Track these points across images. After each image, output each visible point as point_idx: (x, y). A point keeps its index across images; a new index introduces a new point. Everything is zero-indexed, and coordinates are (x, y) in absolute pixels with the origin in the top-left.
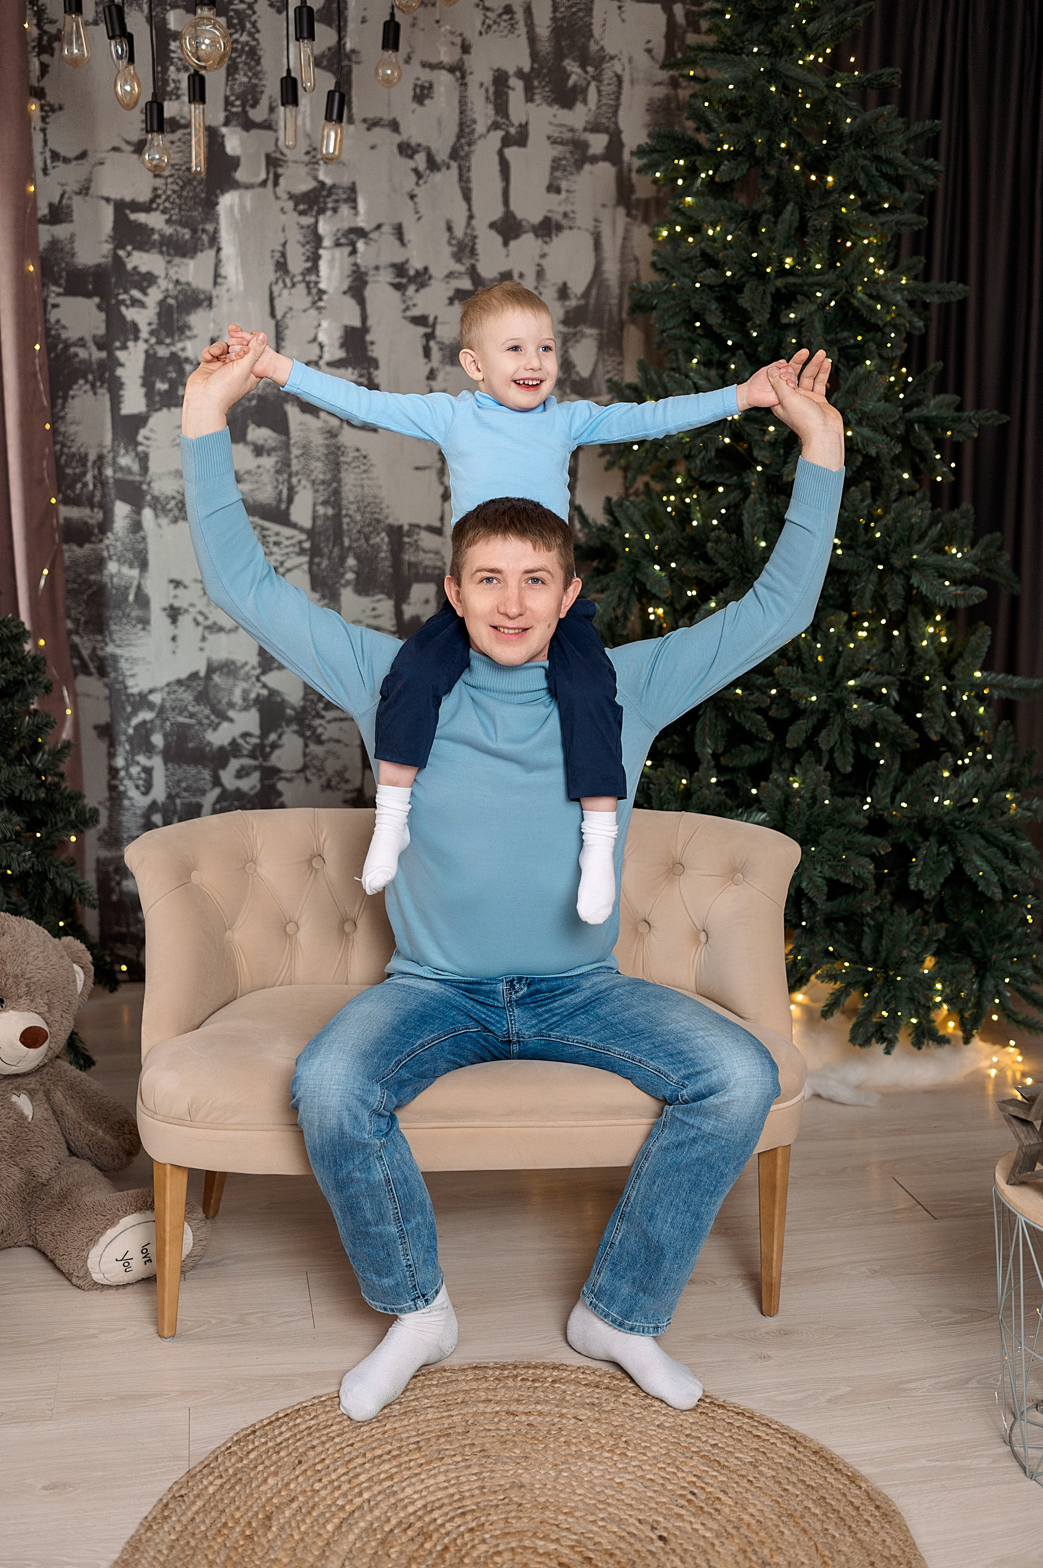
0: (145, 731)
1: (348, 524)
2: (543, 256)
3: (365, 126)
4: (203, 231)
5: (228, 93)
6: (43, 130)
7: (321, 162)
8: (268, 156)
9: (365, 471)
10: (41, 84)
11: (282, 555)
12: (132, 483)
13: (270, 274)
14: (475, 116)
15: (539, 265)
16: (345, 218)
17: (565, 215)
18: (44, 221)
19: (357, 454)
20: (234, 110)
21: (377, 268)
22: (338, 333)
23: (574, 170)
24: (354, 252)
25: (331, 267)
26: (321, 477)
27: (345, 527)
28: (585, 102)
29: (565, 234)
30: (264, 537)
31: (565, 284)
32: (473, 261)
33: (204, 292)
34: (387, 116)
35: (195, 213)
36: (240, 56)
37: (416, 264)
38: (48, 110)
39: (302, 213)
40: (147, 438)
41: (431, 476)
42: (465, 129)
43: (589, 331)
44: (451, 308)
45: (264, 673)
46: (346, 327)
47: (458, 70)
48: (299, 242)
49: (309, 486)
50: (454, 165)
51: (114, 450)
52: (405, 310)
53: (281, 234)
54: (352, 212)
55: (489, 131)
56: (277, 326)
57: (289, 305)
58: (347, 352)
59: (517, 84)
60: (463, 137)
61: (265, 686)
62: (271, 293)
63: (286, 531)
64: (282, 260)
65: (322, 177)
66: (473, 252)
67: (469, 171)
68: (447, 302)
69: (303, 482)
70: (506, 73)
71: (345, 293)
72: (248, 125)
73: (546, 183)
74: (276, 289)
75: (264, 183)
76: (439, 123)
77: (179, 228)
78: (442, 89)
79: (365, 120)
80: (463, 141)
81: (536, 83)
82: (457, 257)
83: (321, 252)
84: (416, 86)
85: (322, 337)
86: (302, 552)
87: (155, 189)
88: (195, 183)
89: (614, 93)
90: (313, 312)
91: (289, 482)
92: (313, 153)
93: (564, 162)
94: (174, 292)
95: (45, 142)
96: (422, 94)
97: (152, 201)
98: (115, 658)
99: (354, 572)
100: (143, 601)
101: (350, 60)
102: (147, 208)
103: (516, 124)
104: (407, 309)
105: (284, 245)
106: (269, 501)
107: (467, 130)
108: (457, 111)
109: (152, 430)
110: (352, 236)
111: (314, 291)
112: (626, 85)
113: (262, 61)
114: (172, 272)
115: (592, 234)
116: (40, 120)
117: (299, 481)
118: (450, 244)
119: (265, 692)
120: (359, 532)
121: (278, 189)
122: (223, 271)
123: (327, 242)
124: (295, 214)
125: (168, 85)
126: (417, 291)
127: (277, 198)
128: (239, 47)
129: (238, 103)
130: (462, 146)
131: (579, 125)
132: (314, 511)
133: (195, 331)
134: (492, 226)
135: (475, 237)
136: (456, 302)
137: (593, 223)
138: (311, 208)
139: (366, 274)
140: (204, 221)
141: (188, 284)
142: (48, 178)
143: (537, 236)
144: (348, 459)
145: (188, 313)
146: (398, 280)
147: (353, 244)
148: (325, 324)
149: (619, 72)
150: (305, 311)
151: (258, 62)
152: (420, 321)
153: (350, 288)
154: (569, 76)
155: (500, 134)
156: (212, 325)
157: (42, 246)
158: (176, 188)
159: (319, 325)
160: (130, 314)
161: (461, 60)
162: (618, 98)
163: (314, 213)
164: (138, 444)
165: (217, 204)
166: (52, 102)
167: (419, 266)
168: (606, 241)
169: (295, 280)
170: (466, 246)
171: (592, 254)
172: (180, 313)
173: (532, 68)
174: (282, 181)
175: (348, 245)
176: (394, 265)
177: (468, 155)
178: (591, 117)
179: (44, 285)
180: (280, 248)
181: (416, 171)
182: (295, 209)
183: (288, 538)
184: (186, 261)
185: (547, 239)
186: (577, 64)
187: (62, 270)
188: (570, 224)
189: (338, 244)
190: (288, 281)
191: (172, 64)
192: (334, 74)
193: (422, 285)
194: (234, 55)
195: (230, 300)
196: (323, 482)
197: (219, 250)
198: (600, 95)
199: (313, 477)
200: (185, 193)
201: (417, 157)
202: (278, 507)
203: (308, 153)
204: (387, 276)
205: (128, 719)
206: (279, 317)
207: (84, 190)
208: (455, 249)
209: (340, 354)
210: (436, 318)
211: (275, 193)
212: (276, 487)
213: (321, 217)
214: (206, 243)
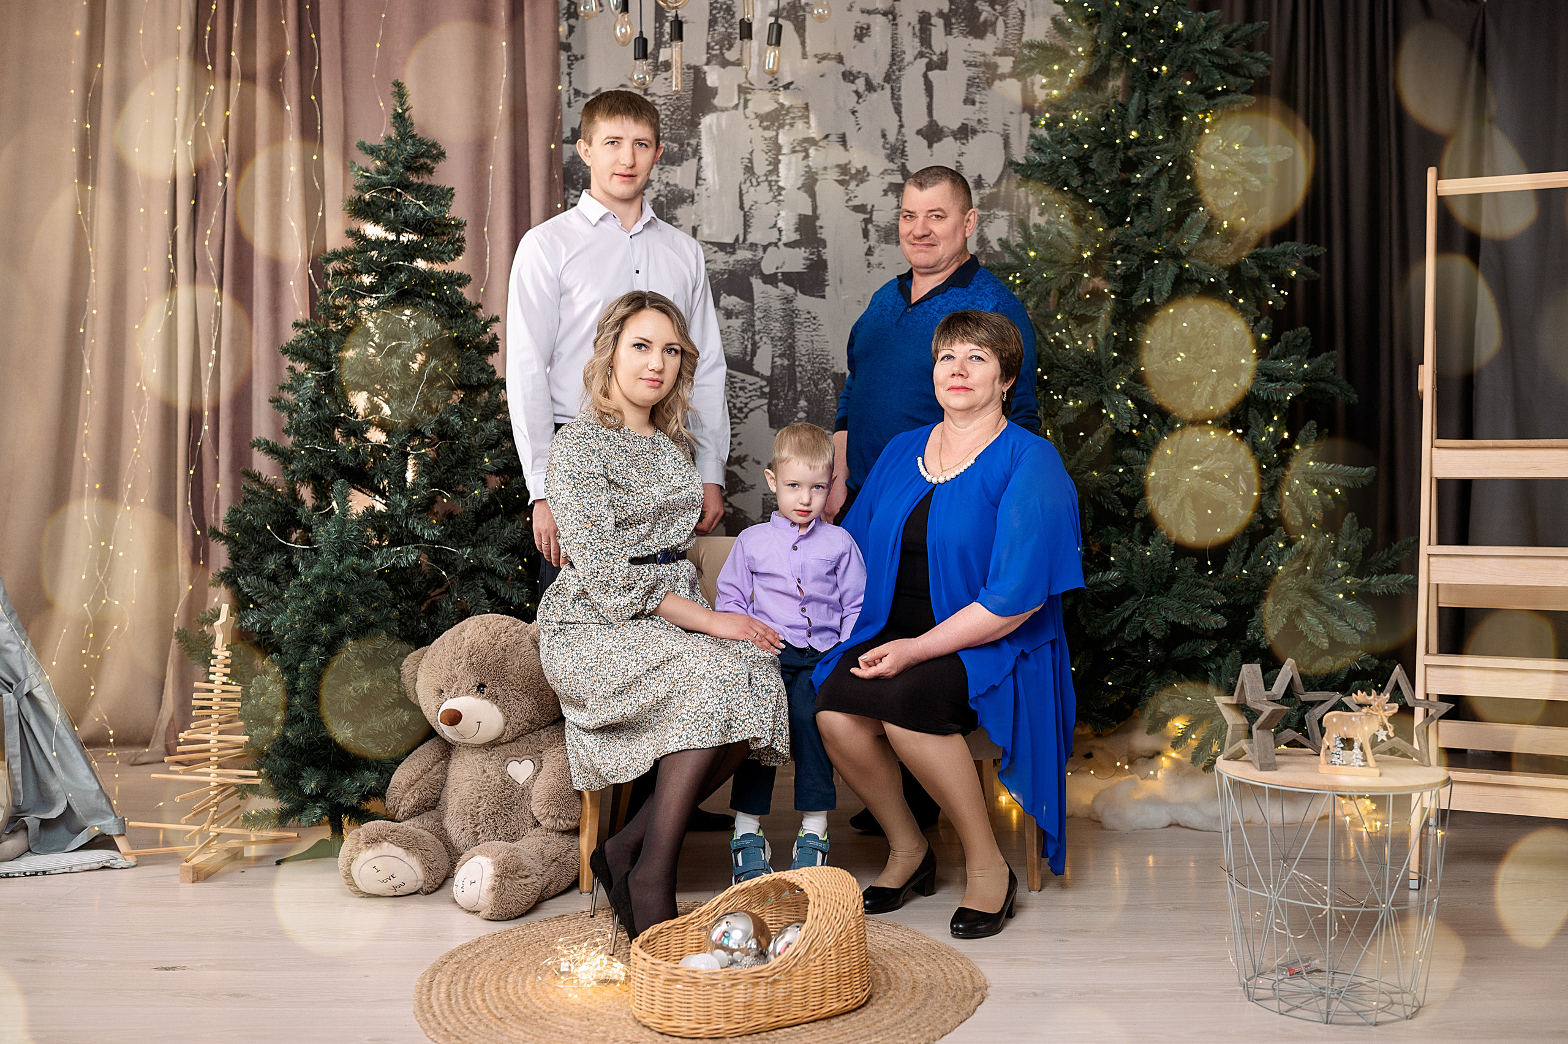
1: (800, 373)
2: (962, 154)
3: (817, 60)
4: (688, 144)
5: (709, 41)
6: (569, 74)
7: (781, 89)
8: (739, 86)
9: (815, 330)
10: (570, 40)
11: (746, 398)
14: (904, 48)
15: (958, 162)
16: (800, 130)
17: (979, 121)
18: (566, 142)
19: (809, 316)
20: (714, 52)
21: (825, 169)
22: (794, 220)
23: (986, 87)
24: (807, 157)
25: (789, 169)
26: (779, 334)
27: (798, 374)
28: (994, 33)
29: (980, 135)
30: (732, 383)
31: (980, 176)
32: (903, 161)
34: (834, 52)
35: (683, 132)
36: (719, 13)
37: (857, 164)
38: (574, 59)
39: (765, 128)
42: (896, 59)
43: (1000, 213)
44: (884, 197)
45: (730, 495)
46: (800, 215)
47: (891, 14)
49: (769, 342)
50: (887, 86)
52: (847, 202)
54: (807, 125)
55: (915, 59)
56: (745, 216)
58: (801, 235)
59: (938, 22)
60: (895, 65)
61: (731, 505)
62: (741, 190)
64: (749, 165)
65: (781, 101)
66: (903, 153)
67: (899, 91)
68: (882, 193)
69: (764, 339)
70: (929, 14)
71: (799, 189)
72: (725, 63)
73: (963, 97)
74: (743, 187)
75: (736, 106)
76: (875, 55)
77: (669, 143)
78: (877, 29)
79: (816, 56)
80: (894, 67)
81: (953, 21)
82: (891, 158)
83: (780, 157)
84: (857, 27)
85: (781, 224)
86: (763, 395)
88: (683, 109)
89: (1018, 25)
90: (774, 204)
91: (753, 339)
92: (775, 82)
93: (977, 80)
94: (664, 192)
95: (570, 82)
96: (862, 33)
99: (805, 412)
101: (804, 10)
103: (938, 52)
104: (850, 199)
106: (737, 354)
107: (898, 59)
108: (890, 45)
110: (805, 145)
111: (775, 188)
112: (1028, 18)
114: (663, 177)
115: (1002, 135)
116: (566, 67)
117: (761, 338)
118: (884, 147)
119: (731, 510)
120: (809, 379)
121: (747, 110)
122: (703, 175)
123: (785, 150)
124: (760, 129)
125: (664, 37)
126: (857, 185)
127: (747, 118)
128: (719, 5)
129: (717, 47)
130: (893, 72)
131: (990, 51)
132: (773, 363)
133: (680, 222)
134: (919, 132)
135: (905, 142)
136: (890, 193)
137: (1003, 127)
138: (773, 124)
139: (816, 173)
140: (689, 137)
141: (676, 185)
142: (571, 110)
143: (956, 139)
144: (801, 320)
145: (676, 208)
146: (842, 177)
147: (806, 151)
148: (783, 213)
149: (1022, 8)
151: (733, 17)
152: (860, 209)
153: (803, 185)
154: (980, 14)
155: (926, 60)
156: (693, 217)
157: (564, 162)
158: (669, 113)
159: (779, 214)
161: (893, 6)
162: (1022, 29)
165: (699, 124)
166: (576, 53)
167: (860, 166)
168: (1014, 141)
170: (898, 149)
171: (1003, 151)
172: (669, 208)
173: (951, 9)
174: (750, 104)
175: (801, 151)
176: (839, 166)
177: (898, 78)
178: (999, 44)
179: (565, 189)
180: (749, 156)
181: (856, 92)
183: (750, 384)
184: (674, 168)
185: (965, 141)
186: (987, 4)
187: (580, 177)
188: (983, 128)
189: (794, 152)
190: (754, 181)
191: (667, 21)
192: (792, 22)
193: (862, 181)
194: (714, 12)
196: (780, 338)
197: (700, 158)
198: (1007, 27)
199: (772, 335)
200: (674, 117)
201: (857, 81)
202: (744, 359)
203: (771, 82)
204: (834, 174)
206: (746, 209)
208: (889, 152)
209: (795, 237)
210: (873, 206)
211: (744, 114)
212: (743, 343)
213: (781, 131)
214: (690, 153)
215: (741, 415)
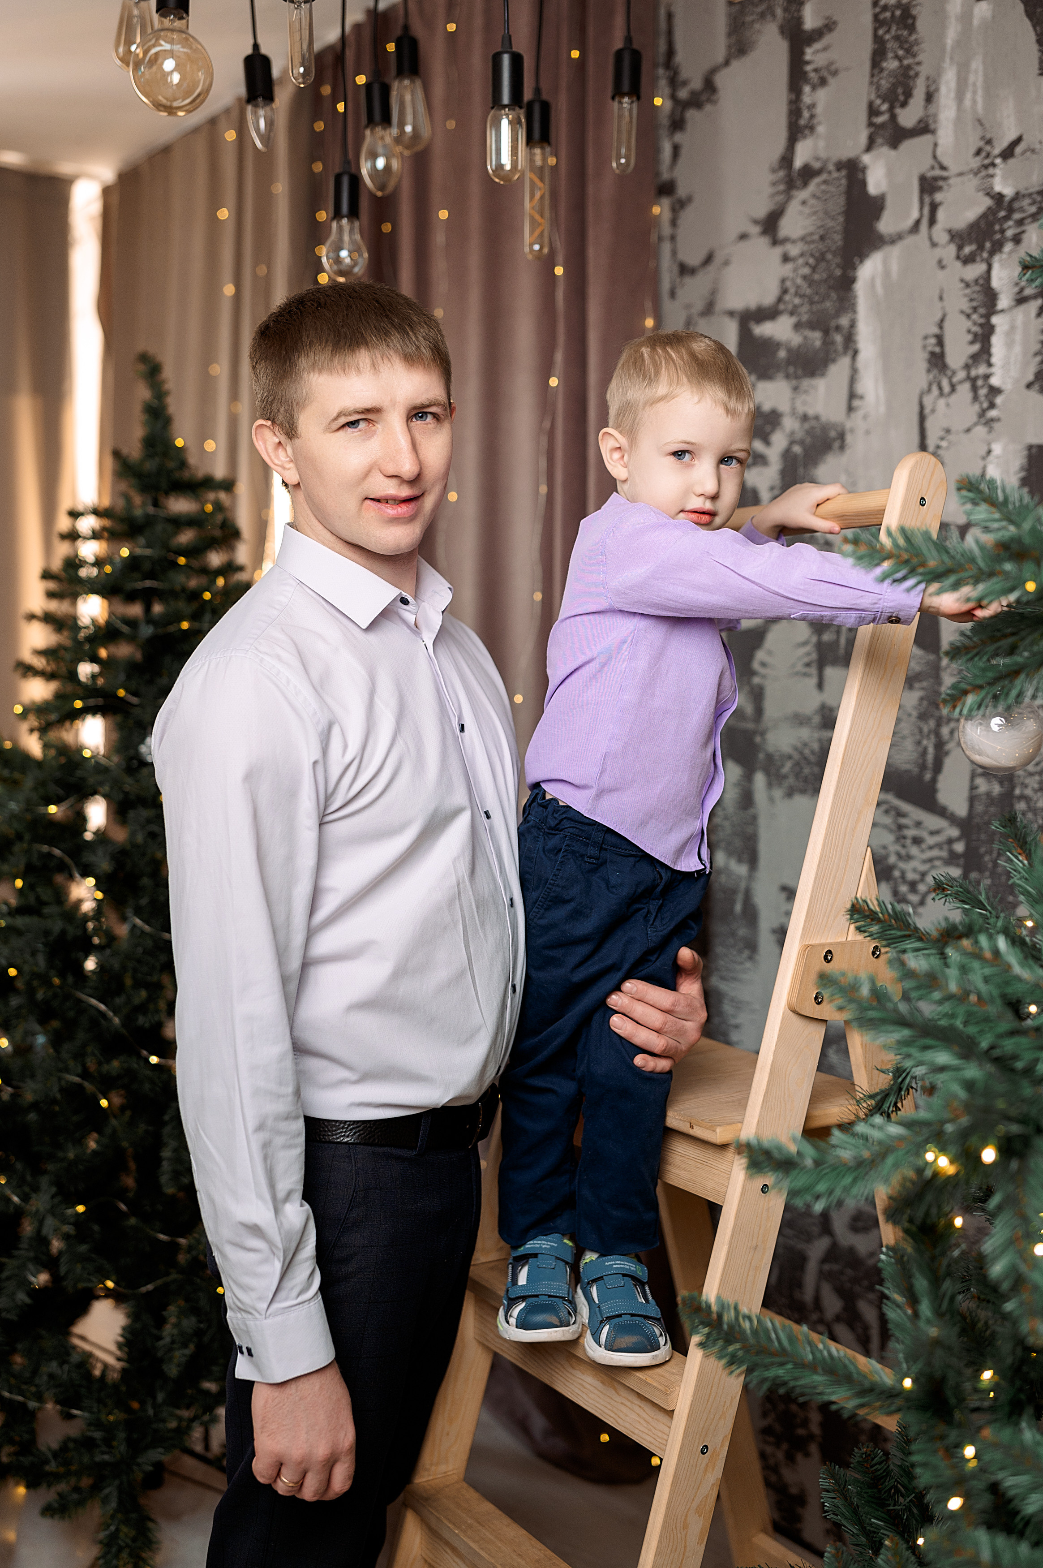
4: (838, 328)
7: (998, 161)
8: (923, 179)
11: (925, 862)
12: (745, 732)
13: (920, 375)
20: (880, 120)
22: (1017, 461)
25: (1009, 345)
30: (900, 827)
33: (834, 426)
35: (827, 305)
36: (888, 31)
38: (677, 208)
39: (967, 260)
40: (763, 664)
46: (1030, 447)
48: (962, 312)
53: (939, 304)
57: (945, 425)
63: (932, 821)
64: (937, 350)
65: (998, 188)
71: (1029, 386)
72: (897, 138)
74: (928, 401)
75: (916, 227)
77: (808, 333)
83: (995, 320)
86: (952, 859)
87: (783, 281)
88: (828, 256)
90: (980, 430)
91: (938, 734)
92: (986, 149)
94: (799, 435)
97: (780, 300)
100: (750, 913)
102: (772, 312)
105: (941, 324)
106: (908, 767)
109: (770, 653)
111: (983, 392)
113: (919, 24)
114: (798, 404)
121: (933, 229)
122: (860, 389)
123: (1004, 302)
124: (958, 264)
127: (934, 245)
129: (884, 107)
132: (973, 788)
138: (981, 247)
140: (837, 314)
141: (817, 418)
148: (997, 449)
150: (968, 430)
151: (912, 28)
158: (807, 271)
159: (989, 452)
163: (985, 255)
164: (754, 673)
165: (854, 280)
166: (680, 196)
169: (955, 380)
174: (941, 214)
180: (936, 330)
182: (958, 257)
183: (933, 833)
189: (1021, 299)
190: (945, 384)
194: (881, 31)
195: (868, 432)
197: (856, 352)
200: (817, 276)
203: (978, 152)
206: (933, 449)
207: (709, 309)
212: (919, 743)
213: (996, 258)
214: (840, 347)
215: (914, 898)
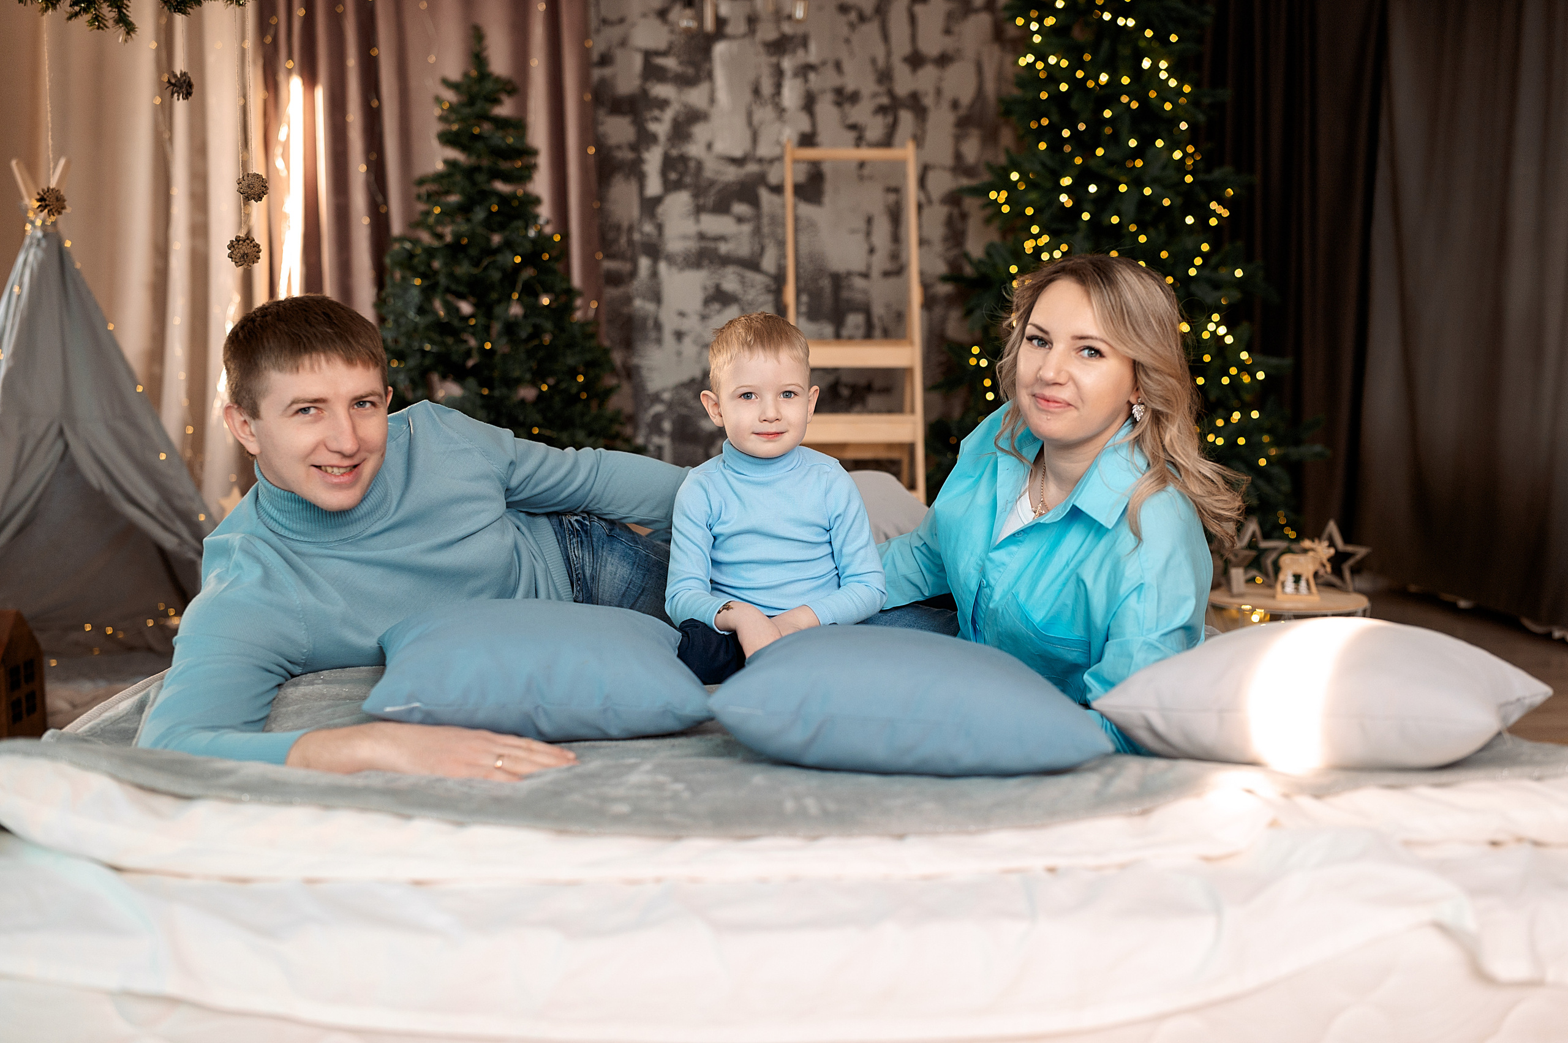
0: (658, 419)
2: (941, 80)
4: (703, 68)
8: (748, 17)
12: (652, 243)
13: (748, 96)
15: (937, 86)
16: (800, 57)
17: (957, 50)
19: (812, 223)
21: (823, 91)
23: (962, 19)
24: (806, 80)
25: (791, 92)
29: (956, 64)
31: (956, 99)
32: (890, 85)
33: (702, 110)
35: (697, 57)
37: (850, 87)
39: (771, 55)
40: (663, 213)
41: (860, 237)
43: (974, 132)
44: (874, 118)
46: (801, 131)
48: (768, 75)
50: (877, 18)
51: (640, 221)
52: (843, 120)
53: (757, 70)
54: (806, 53)
56: (753, 133)
57: (762, 118)
62: (749, 110)
63: (758, 276)
64: (757, 88)
65: (784, 30)
66: (891, 78)
67: (887, 23)
68: (872, 113)
71: (800, 109)
73: (942, 28)
74: (753, 108)
75: (745, 35)
77: (687, 67)
82: (880, 82)
83: (784, 81)
85: (784, 141)
86: (768, 291)
87: (670, 41)
88: (700, 37)
90: (778, 121)
91: (760, 243)
93: (955, 14)
94: (683, 112)
95: (598, 12)
97: (669, 49)
98: (637, 368)
100: (658, 326)
102: (664, 54)
105: (758, 77)
106: (747, 255)
109: (666, 207)
110: (806, 70)
111: (779, 108)
114: (681, 97)
115: (976, 63)
118: (874, 73)
121: (755, 39)
122: (716, 97)
123: (788, 75)
124: (766, 56)
126: (851, 106)
127: (754, 44)
130: (883, 5)
132: (778, 263)
133: (697, 138)
134: (905, 59)
135: (892, 68)
136: (880, 114)
137: (976, 55)
138: (776, 51)
139: (815, 95)
140: (702, 63)
141: (692, 105)
142: (600, 36)
143: (936, 66)
145: (692, 125)
146: (838, 99)
147: (806, 75)
148: (786, 131)
150: (772, 123)
152: (853, 127)
153: (804, 106)
156: (708, 134)
158: (689, 41)
160: (653, 127)
163: (779, 54)
164: (657, 217)
165: (712, 50)
167: (853, 89)
168: (986, 68)
169: (766, 101)
170: (886, 74)
171: (976, 77)
172: (687, 126)
174: (758, 33)
175: (803, 75)
176: (835, 89)
177: (886, 11)
180: (756, 79)
181: (850, 23)
182: (766, 52)
184: (691, 89)
185: (944, 68)
187: (608, 97)
188: (960, 56)
189: (795, 76)
190: (761, 102)
193: (855, 102)
195: (721, 116)
197: (714, 81)
200: (692, 44)
201: (851, 13)
202: (753, 259)
203: (775, 13)
204: (830, 97)
205: (646, 410)
206: (754, 127)
207: (623, 43)
208: (878, 77)
210: (864, 125)
211: (753, 41)
213: (784, 57)
214: (704, 76)
